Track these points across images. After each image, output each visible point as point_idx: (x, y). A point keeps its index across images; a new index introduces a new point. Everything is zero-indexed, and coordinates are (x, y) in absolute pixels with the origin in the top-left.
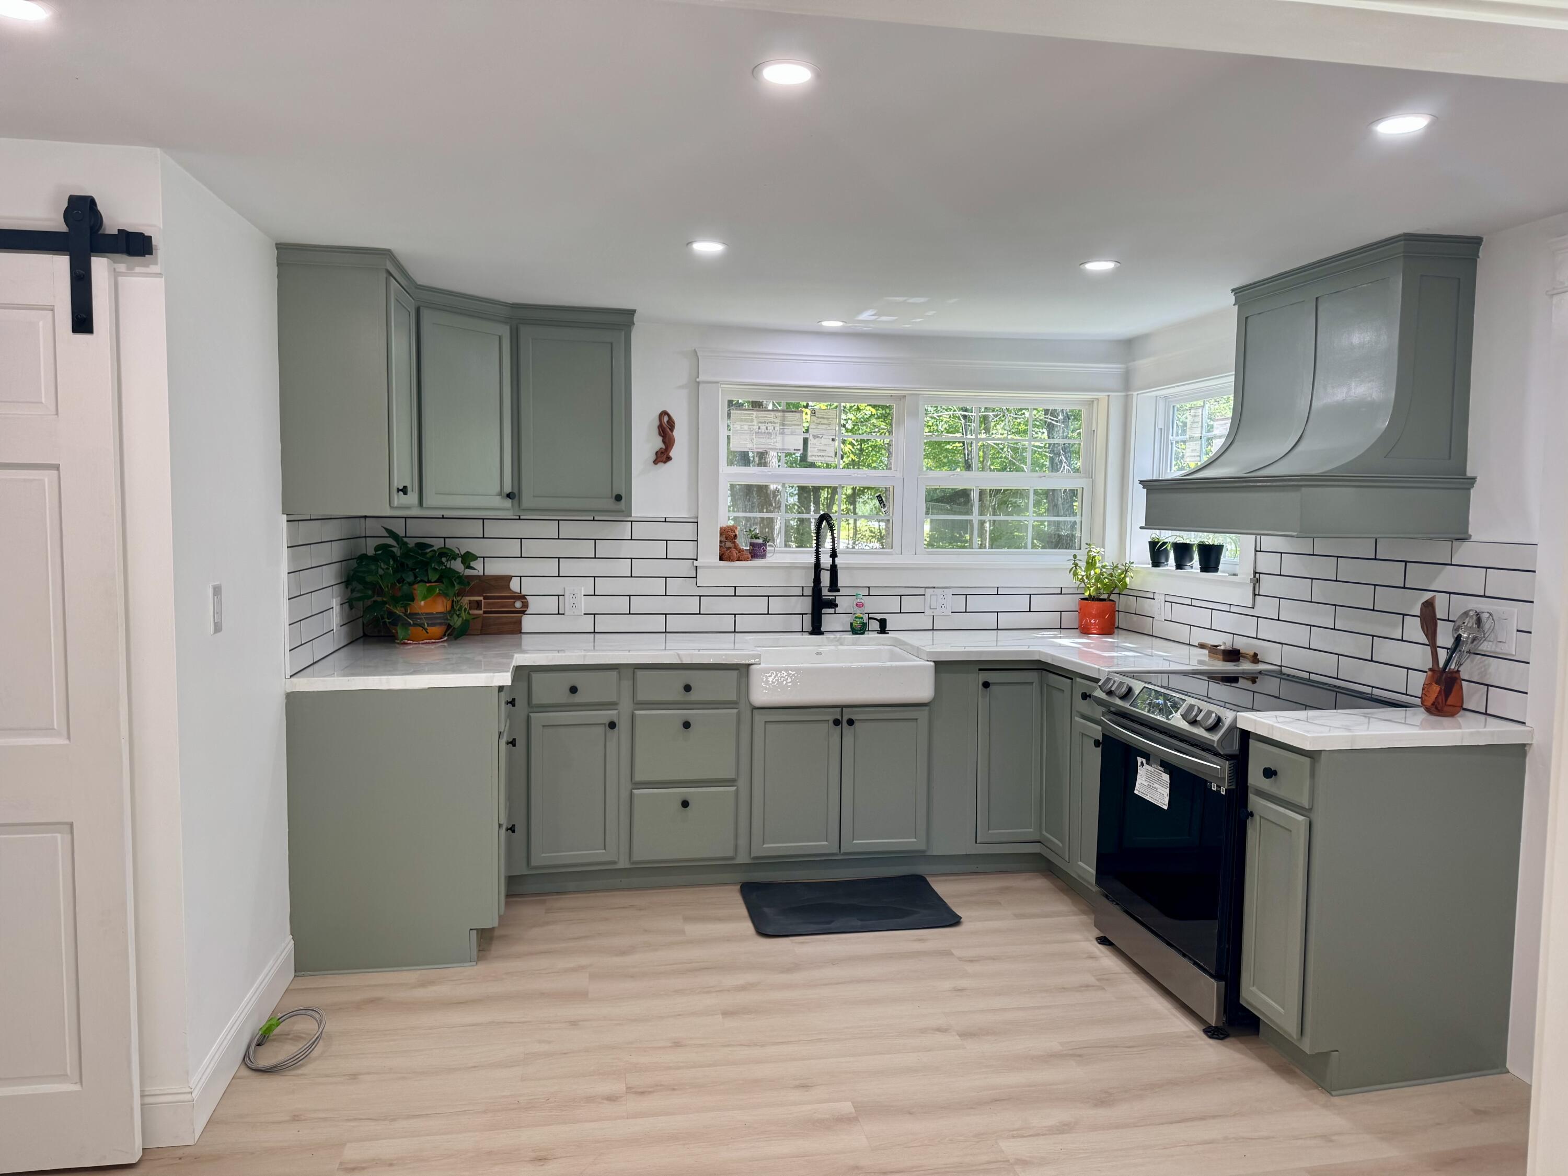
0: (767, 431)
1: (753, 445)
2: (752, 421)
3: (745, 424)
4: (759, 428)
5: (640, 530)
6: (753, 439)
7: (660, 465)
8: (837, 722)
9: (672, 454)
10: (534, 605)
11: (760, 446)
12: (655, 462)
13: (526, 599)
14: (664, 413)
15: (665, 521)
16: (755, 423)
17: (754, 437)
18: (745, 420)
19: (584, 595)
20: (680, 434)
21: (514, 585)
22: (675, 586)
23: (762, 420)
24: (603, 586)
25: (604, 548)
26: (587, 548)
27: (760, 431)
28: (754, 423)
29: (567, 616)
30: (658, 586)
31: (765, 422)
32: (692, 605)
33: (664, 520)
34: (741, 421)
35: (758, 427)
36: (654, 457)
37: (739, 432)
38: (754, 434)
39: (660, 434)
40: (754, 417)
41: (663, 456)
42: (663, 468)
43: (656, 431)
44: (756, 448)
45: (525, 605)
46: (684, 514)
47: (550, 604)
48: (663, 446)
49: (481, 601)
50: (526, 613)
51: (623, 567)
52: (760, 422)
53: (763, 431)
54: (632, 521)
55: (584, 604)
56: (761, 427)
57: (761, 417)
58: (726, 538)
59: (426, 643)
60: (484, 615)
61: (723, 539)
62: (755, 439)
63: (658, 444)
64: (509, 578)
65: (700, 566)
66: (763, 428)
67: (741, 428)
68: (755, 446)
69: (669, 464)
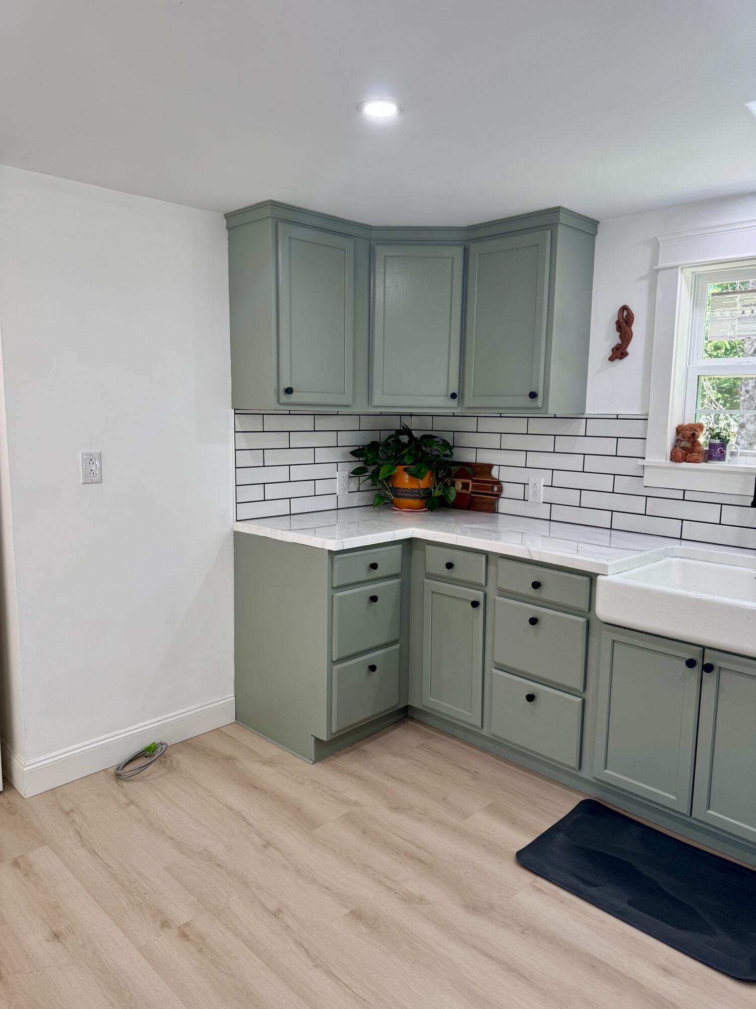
0: (753, 315)
1: (735, 333)
2: (735, 305)
3: (726, 310)
4: (743, 313)
5: (594, 427)
6: (735, 326)
7: (617, 361)
8: (691, 663)
9: (629, 349)
10: (508, 490)
11: (742, 334)
12: (611, 359)
13: (501, 484)
14: (625, 308)
15: (617, 419)
16: (739, 307)
17: (736, 323)
18: (727, 306)
19: (544, 486)
20: (638, 328)
21: (495, 472)
22: (622, 484)
23: (747, 302)
24: (561, 479)
25: (563, 444)
26: (546, 443)
27: (744, 315)
28: (737, 307)
29: (530, 502)
30: (606, 483)
31: (751, 305)
32: (638, 505)
33: (616, 417)
34: (723, 306)
35: (741, 312)
36: (610, 353)
37: (719, 319)
38: (737, 320)
39: (617, 330)
40: (737, 300)
41: (619, 353)
42: (620, 364)
43: (614, 326)
44: (738, 336)
45: (501, 490)
46: (636, 411)
47: (517, 491)
48: (619, 342)
49: (469, 483)
50: (500, 496)
51: (576, 462)
52: (744, 306)
53: (748, 315)
54: (586, 418)
55: (543, 494)
56: (746, 312)
57: (747, 299)
58: (683, 437)
59: (405, 511)
60: (472, 495)
61: (680, 437)
62: (737, 326)
63: (616, 339)
64: (490, 467)
65: (646, 466)
66: (748, 311)
67: (721, 314)
68: (736, 334)
69: (626, 360)
